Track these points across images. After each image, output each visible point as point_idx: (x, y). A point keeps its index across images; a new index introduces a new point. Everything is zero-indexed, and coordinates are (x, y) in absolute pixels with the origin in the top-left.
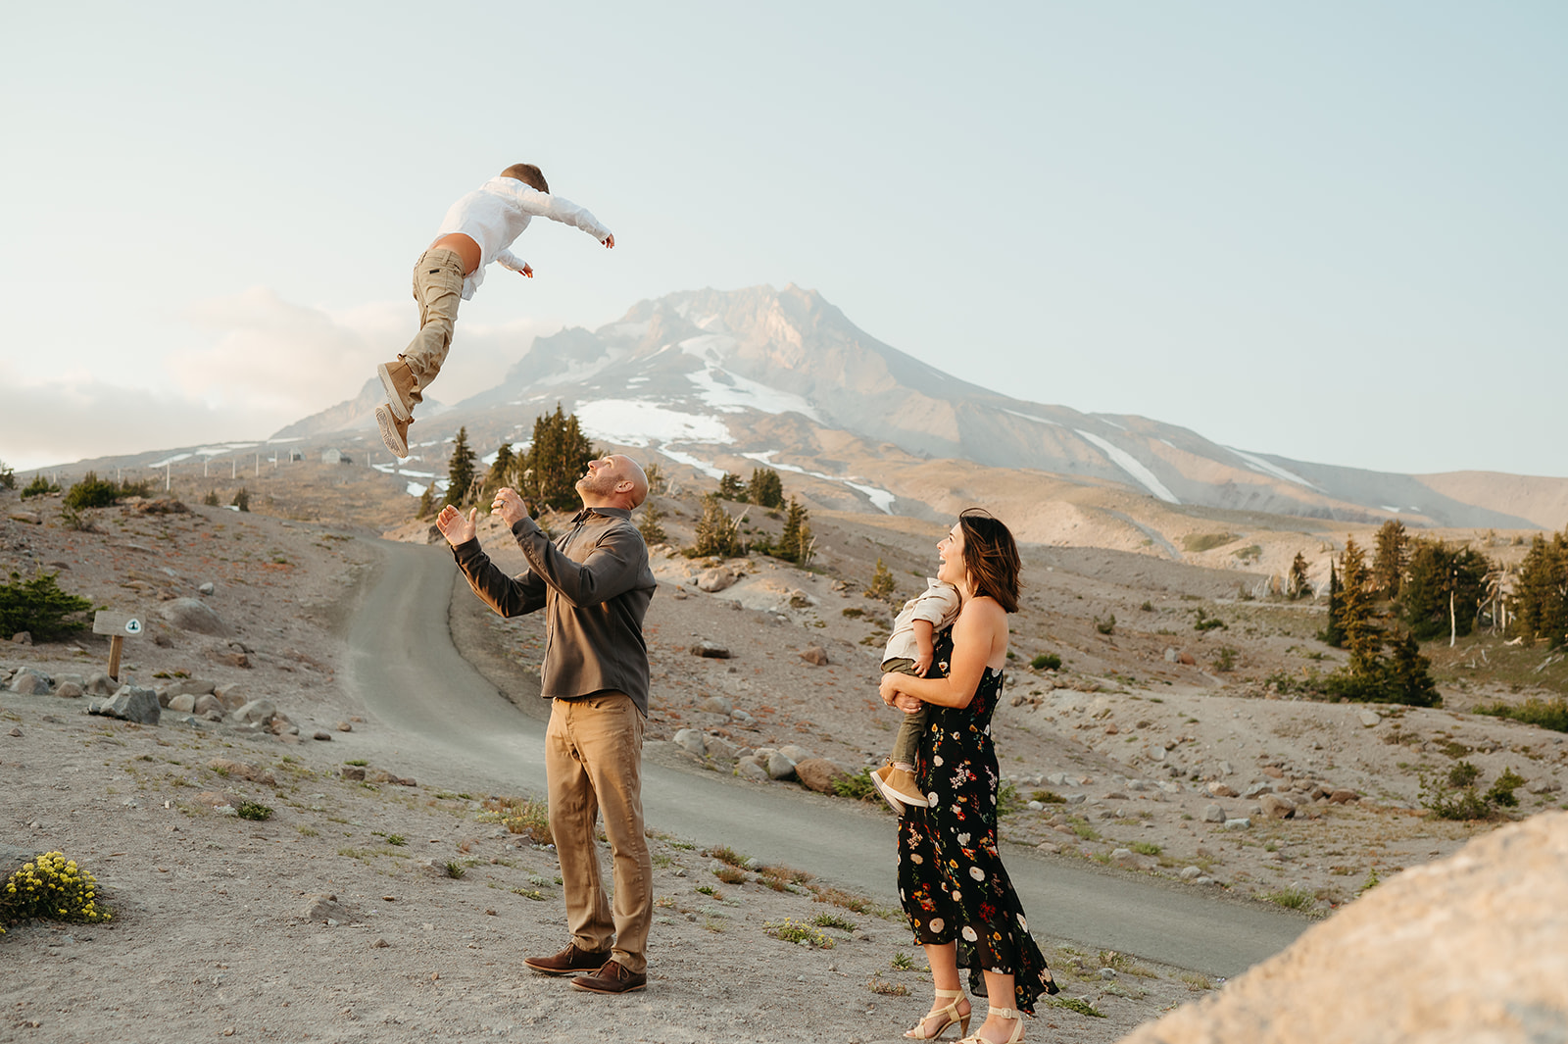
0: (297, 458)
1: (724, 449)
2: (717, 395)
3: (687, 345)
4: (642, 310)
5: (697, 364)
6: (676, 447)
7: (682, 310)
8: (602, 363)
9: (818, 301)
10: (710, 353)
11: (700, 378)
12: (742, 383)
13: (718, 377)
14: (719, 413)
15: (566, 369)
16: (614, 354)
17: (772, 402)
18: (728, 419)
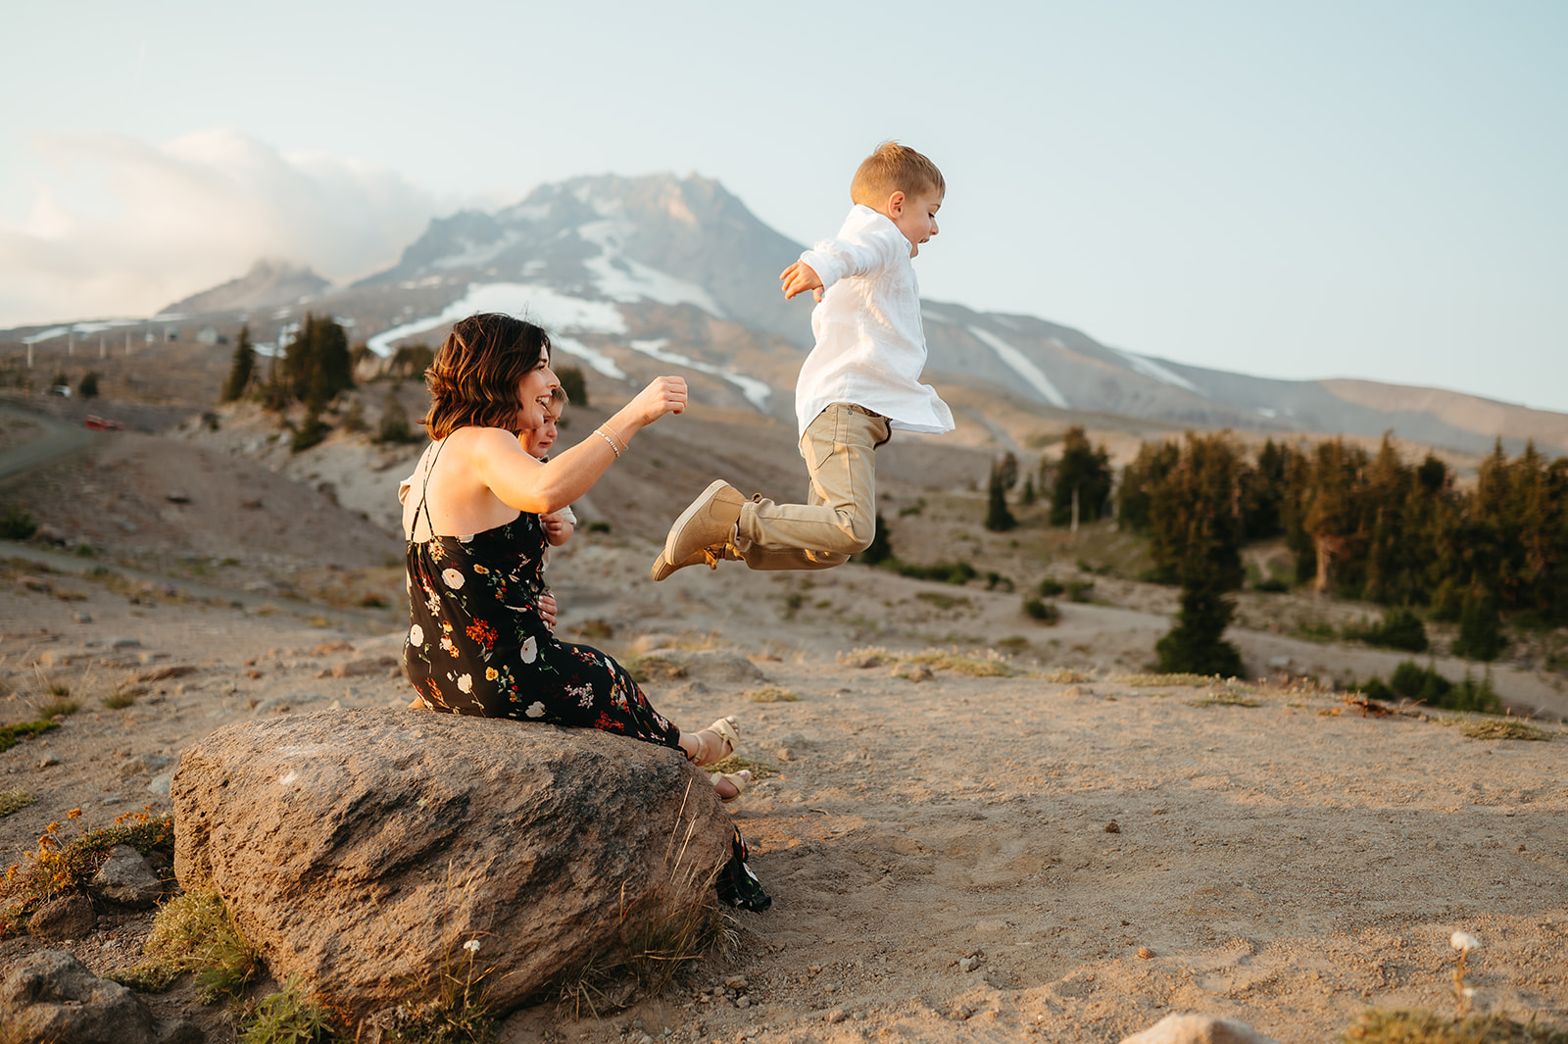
0: (173, 337)
1: (614, 338)
2: (614, 283)
3: (589, 232)
4: (542, 194)
5: (594, 250)
6: (567, 334)
7: (582, 194)
8: (500, 246)
9: (719, 191)
10: (610, 240)
11: (598, 264)
12: (640, 270)
13: (617, 264)
14: (615, 301)
15: (461, 251)
16: (513, 237)
17: (668, 291)
18: (624, 308)
